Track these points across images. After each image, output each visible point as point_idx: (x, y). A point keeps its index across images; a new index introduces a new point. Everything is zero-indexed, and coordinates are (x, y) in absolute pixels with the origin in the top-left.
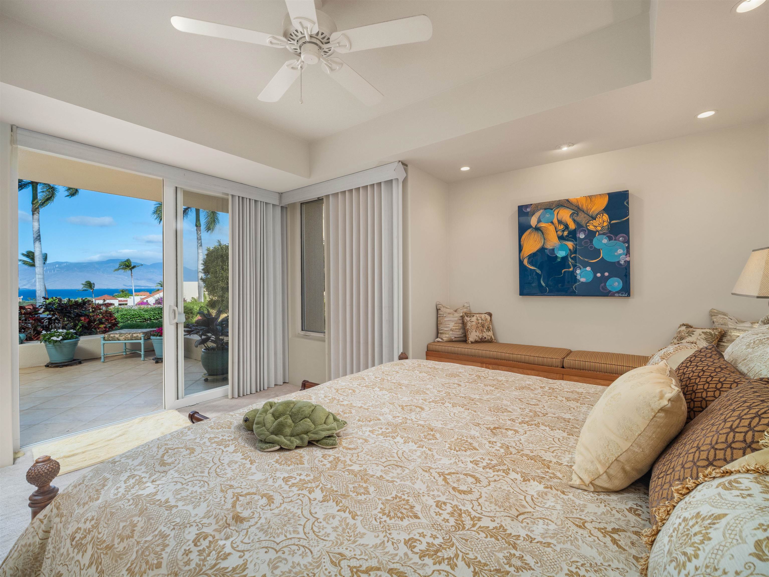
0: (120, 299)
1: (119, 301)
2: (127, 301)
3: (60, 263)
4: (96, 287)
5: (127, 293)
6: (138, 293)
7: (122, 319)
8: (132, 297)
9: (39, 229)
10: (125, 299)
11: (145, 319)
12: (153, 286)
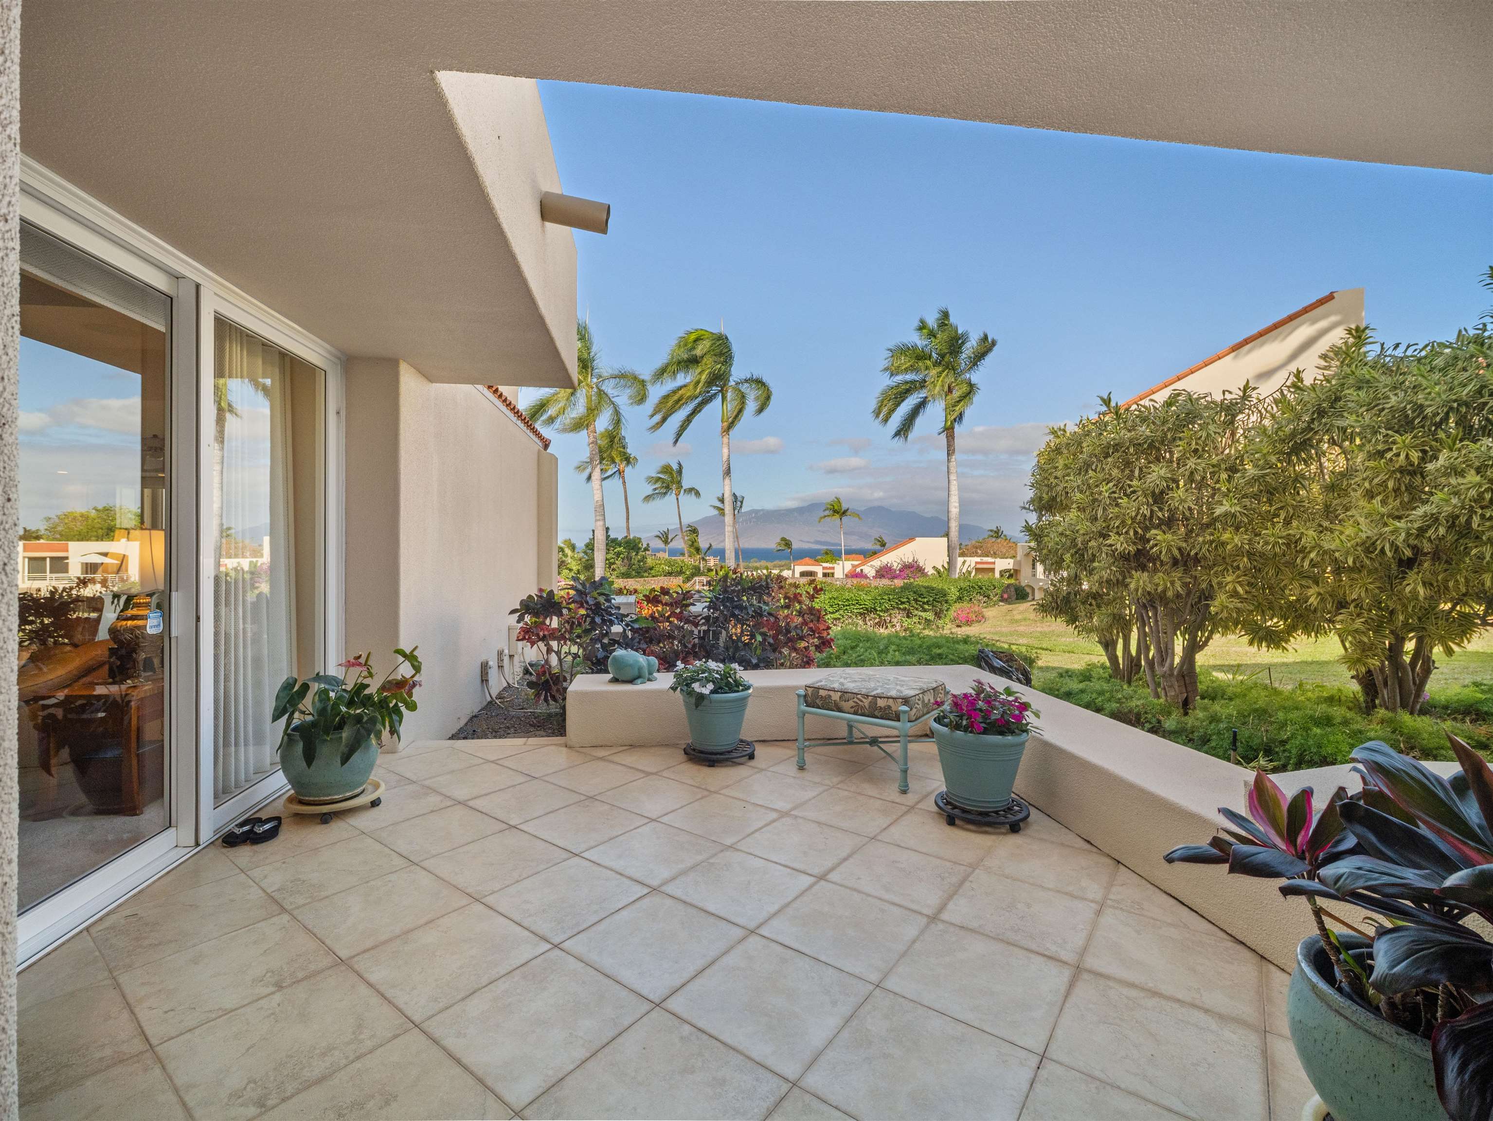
0: (825, 565)
1: (824, 568)
2: (833, 568)
3: (756, 512)
4: (795, 545)
5: (834, 555)
6: (848, 556)
7: (832, 606)
8: (841, 562)
9: (728, 460)
10: (831, 565)
11: (867, 609)
12: (869, 546)
